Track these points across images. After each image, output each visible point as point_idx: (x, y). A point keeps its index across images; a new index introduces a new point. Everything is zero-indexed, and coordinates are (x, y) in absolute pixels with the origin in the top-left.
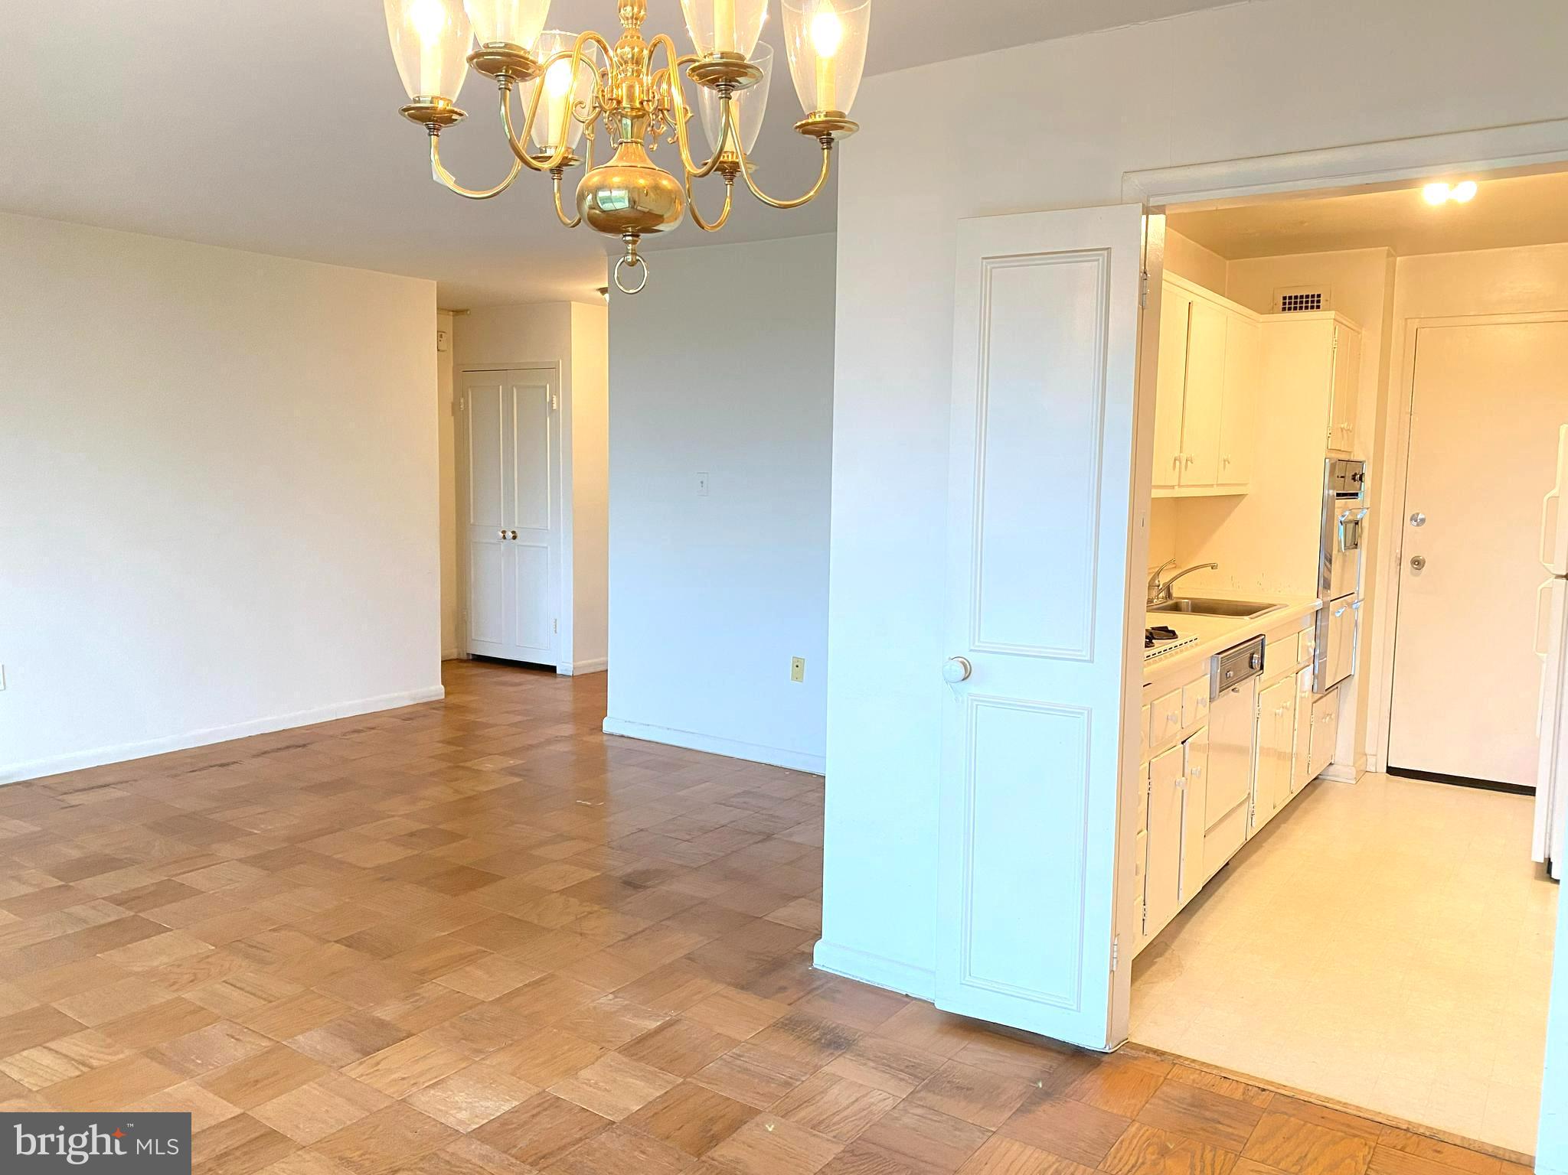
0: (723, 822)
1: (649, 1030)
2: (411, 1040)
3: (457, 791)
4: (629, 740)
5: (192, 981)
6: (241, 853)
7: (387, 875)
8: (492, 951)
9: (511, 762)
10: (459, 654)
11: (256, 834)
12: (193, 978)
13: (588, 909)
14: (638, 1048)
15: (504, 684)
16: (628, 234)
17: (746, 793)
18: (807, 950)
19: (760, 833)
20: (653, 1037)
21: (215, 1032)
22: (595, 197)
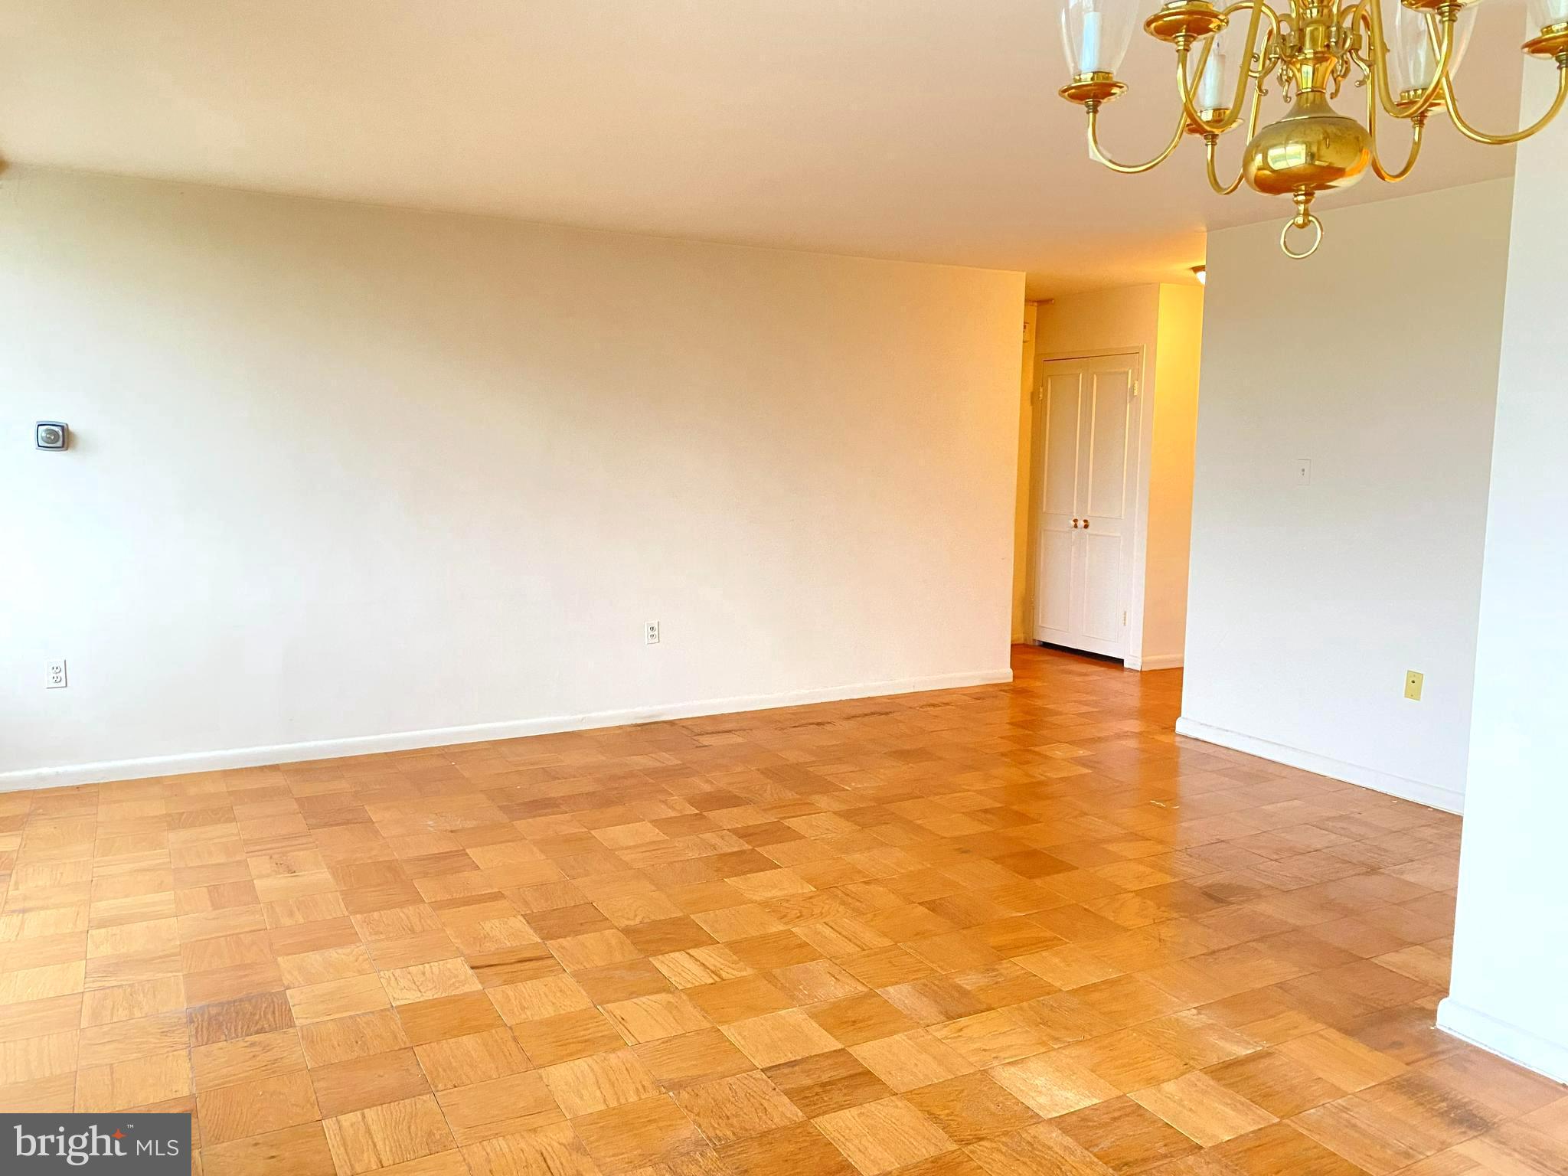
0: (1319, 846)
1: (1238, 1057)
2: (992, 1014)
3: (1027, 775)
4: (1203, 744)
5: (798, 917)
6: (837, 806)
7: (964, 848)
8: (1068, 941)
9: (1081, 752)
10: (1025, 640)
11: (848, 790)
12: (799, 914)
13: (1166, 915)
14: (1227, 1072)
15: (1070, 672)
16: (1300, 193)
17: (1341, 818)
18: (1429, 1006)
19: (1363, 864)
20: (1242, 1064)
21: (819, 967)
22: (1265, 158)
